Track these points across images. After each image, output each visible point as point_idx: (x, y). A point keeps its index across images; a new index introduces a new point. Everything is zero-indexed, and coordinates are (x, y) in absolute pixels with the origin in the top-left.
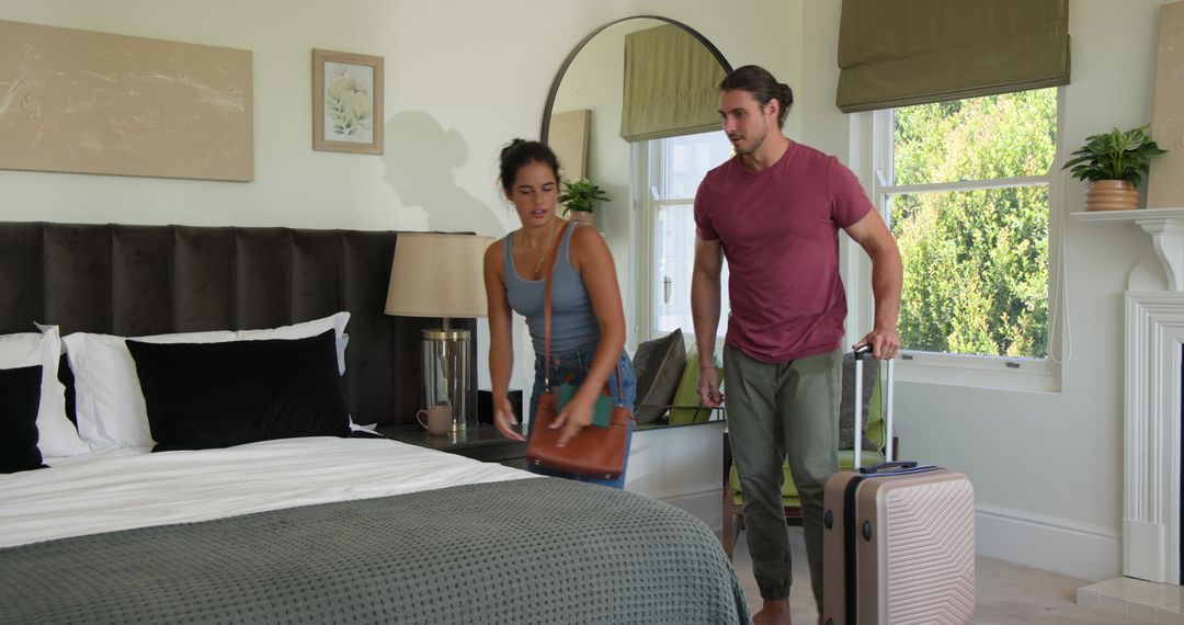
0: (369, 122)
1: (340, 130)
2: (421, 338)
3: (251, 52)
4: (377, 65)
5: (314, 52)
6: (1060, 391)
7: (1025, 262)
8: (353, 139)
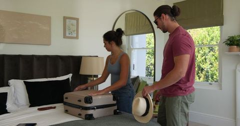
0: (76, 32)
1: (69, 34)
2: (88, 79)
3: (50, 17)
4: (77, 20)
5: (64, 17)
6: (221, 90)
7: (204, 61)
8: (72, 36)
